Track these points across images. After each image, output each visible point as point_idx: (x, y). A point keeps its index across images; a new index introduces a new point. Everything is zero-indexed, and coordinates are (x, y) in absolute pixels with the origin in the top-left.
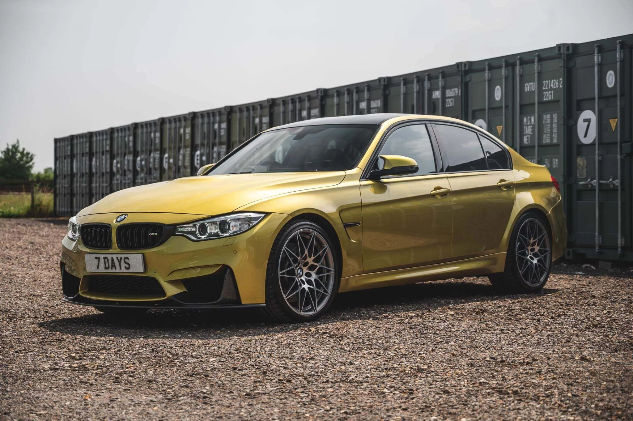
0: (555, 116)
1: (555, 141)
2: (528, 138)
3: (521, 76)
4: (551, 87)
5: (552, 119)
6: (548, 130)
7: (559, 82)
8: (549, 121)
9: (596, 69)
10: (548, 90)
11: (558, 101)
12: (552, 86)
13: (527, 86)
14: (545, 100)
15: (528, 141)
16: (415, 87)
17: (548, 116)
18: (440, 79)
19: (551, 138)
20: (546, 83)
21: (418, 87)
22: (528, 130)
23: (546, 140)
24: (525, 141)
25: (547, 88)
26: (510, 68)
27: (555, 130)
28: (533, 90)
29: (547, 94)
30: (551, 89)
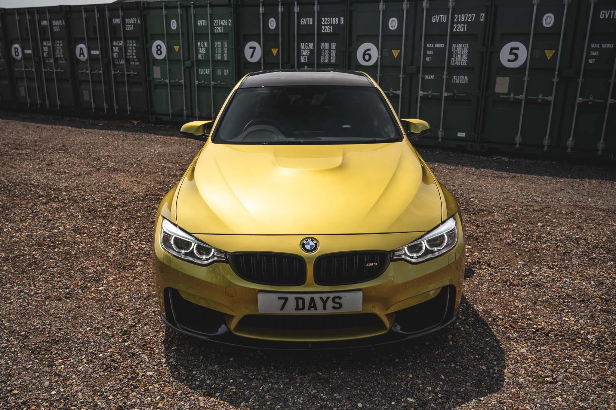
0: (225, 43)
1: (226, 59)
2: (202, 55)
3: (194, 15)
4: (221, 25)
5: (222, 44)
6: (220, 52)
7: (228, 22)
8: (220, 46)
9: (261, 17)
10: (219, 26)
11: (228, 34)
12: (222, 23)
13: (199, 22)
14: (216, 32)
15: (202, 57)
16: (96, 14)
17: (219, 43)
18: (120, 11)
19: (223, 57)
20: (217, 22)
21: (98, 15)
22: (202, 51)
23: (218, 57)
24: (200, 57)
25: (217, 25)
26: (184, 9)
27: (226, 52)
28: (206, 25)
29: (217, 29)
30: (221, 26)
